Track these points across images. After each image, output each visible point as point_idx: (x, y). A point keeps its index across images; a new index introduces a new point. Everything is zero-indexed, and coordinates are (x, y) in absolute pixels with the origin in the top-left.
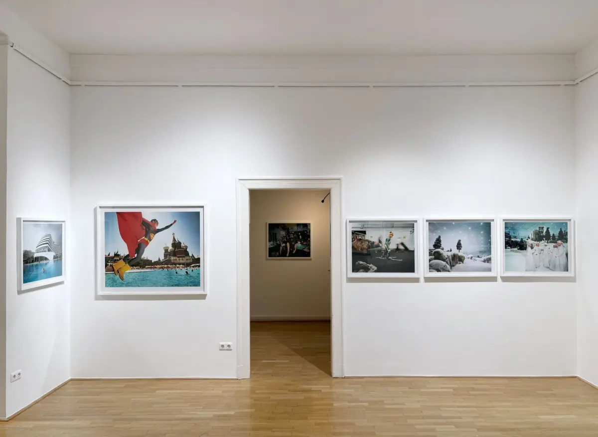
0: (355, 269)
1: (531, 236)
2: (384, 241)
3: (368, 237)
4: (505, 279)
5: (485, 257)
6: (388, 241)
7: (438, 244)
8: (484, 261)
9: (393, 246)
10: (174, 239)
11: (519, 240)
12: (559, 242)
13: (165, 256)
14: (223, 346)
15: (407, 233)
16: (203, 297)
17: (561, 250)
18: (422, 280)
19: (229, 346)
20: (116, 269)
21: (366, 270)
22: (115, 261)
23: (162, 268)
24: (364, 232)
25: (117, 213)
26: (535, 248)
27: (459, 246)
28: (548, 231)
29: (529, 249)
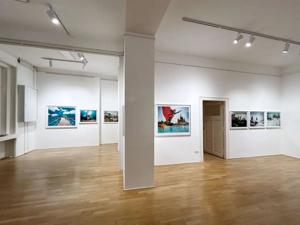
0: (233, 126)
1: (272, 116)
2: (239, 117)
3: (235, 116)
4: (267, 128)
5: (263, 122)
6: (240, 117)
7: (252, 119)
8: (262, 123)
9: (242, 119)
10: (181, 116)
11: (270, 117)
12: (278, 118)
13: (178, 122)
14: (196, 152)
15: (245, 115)
16: (189, 136)
17: (278, 120)
18: (248, 129)
19: (198, 151)
20: (162, 127)
21: (235, 126)
22: (161, 124)
23: (177, 126)
24: (235, 115)
25: (162, 107)
26: (273, 120)
27: (257, 119)
28: (276, 115)
29: (272, 120)
